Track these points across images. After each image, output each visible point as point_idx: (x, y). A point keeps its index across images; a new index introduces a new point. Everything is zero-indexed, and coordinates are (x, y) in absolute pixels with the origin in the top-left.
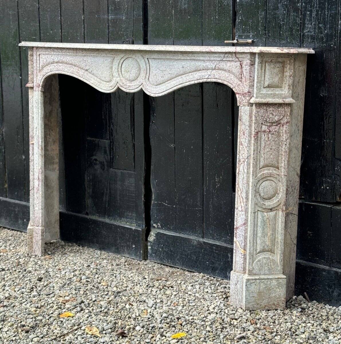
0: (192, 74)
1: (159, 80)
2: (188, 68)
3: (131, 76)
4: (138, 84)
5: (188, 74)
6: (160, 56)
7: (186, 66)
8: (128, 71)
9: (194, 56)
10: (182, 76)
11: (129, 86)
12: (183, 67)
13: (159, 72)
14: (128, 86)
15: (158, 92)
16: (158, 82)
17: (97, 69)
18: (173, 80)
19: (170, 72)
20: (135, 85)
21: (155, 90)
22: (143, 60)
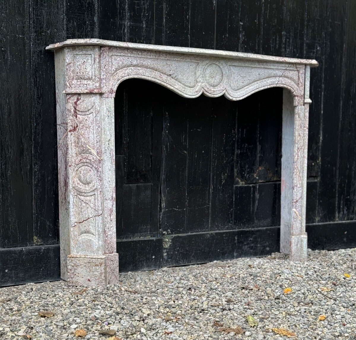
0: (265, 81)
1: (240, 85)
2: (263, 75)
3: (215, 81)
4: (222, 89)
5: (262, 80)
6: (240, 64)
7: (262, 73)
8: (212, 77)
9: (267, 65)
10: (257, 82)
11: (214, 91)
12: (259, 74)
13: (240, 78)
14: (212, 91)
15: (239, 97)
16: (239, 87)
17: (182, 74)
18: (250, 85)
19: (249, 78)
20: (219, 90)
21: (236, 94)
22: (226, 67)
